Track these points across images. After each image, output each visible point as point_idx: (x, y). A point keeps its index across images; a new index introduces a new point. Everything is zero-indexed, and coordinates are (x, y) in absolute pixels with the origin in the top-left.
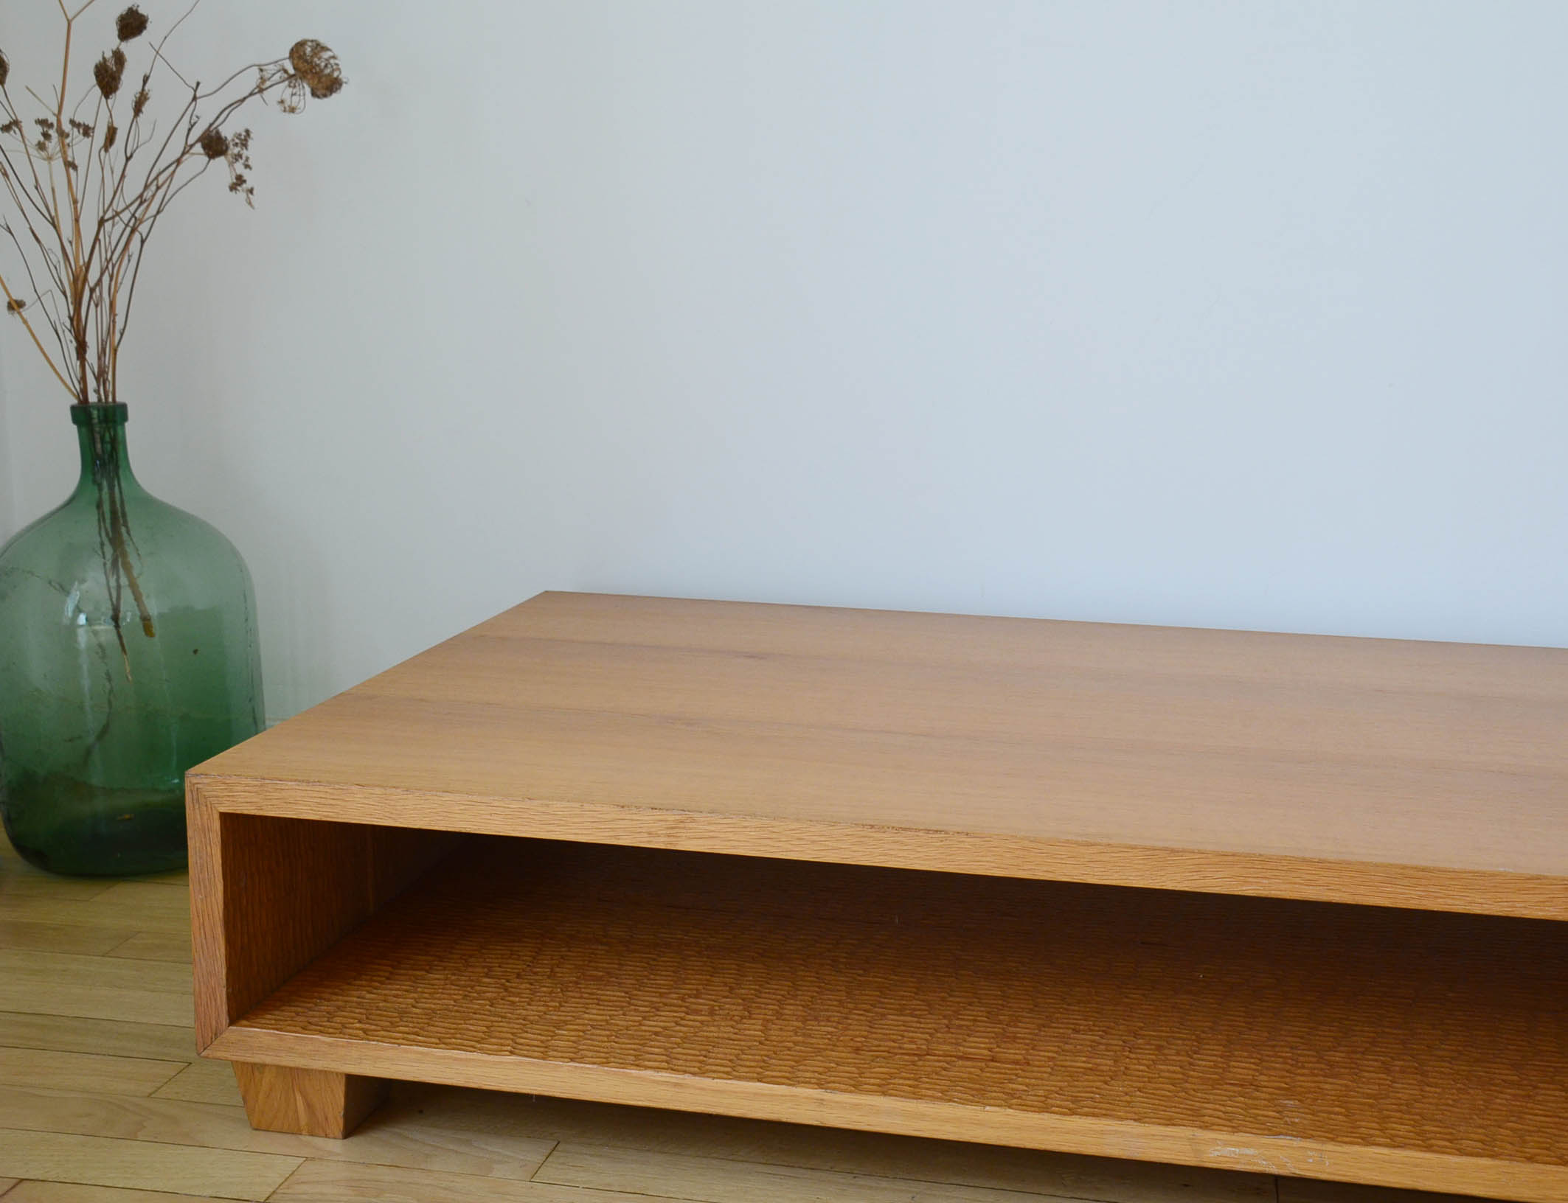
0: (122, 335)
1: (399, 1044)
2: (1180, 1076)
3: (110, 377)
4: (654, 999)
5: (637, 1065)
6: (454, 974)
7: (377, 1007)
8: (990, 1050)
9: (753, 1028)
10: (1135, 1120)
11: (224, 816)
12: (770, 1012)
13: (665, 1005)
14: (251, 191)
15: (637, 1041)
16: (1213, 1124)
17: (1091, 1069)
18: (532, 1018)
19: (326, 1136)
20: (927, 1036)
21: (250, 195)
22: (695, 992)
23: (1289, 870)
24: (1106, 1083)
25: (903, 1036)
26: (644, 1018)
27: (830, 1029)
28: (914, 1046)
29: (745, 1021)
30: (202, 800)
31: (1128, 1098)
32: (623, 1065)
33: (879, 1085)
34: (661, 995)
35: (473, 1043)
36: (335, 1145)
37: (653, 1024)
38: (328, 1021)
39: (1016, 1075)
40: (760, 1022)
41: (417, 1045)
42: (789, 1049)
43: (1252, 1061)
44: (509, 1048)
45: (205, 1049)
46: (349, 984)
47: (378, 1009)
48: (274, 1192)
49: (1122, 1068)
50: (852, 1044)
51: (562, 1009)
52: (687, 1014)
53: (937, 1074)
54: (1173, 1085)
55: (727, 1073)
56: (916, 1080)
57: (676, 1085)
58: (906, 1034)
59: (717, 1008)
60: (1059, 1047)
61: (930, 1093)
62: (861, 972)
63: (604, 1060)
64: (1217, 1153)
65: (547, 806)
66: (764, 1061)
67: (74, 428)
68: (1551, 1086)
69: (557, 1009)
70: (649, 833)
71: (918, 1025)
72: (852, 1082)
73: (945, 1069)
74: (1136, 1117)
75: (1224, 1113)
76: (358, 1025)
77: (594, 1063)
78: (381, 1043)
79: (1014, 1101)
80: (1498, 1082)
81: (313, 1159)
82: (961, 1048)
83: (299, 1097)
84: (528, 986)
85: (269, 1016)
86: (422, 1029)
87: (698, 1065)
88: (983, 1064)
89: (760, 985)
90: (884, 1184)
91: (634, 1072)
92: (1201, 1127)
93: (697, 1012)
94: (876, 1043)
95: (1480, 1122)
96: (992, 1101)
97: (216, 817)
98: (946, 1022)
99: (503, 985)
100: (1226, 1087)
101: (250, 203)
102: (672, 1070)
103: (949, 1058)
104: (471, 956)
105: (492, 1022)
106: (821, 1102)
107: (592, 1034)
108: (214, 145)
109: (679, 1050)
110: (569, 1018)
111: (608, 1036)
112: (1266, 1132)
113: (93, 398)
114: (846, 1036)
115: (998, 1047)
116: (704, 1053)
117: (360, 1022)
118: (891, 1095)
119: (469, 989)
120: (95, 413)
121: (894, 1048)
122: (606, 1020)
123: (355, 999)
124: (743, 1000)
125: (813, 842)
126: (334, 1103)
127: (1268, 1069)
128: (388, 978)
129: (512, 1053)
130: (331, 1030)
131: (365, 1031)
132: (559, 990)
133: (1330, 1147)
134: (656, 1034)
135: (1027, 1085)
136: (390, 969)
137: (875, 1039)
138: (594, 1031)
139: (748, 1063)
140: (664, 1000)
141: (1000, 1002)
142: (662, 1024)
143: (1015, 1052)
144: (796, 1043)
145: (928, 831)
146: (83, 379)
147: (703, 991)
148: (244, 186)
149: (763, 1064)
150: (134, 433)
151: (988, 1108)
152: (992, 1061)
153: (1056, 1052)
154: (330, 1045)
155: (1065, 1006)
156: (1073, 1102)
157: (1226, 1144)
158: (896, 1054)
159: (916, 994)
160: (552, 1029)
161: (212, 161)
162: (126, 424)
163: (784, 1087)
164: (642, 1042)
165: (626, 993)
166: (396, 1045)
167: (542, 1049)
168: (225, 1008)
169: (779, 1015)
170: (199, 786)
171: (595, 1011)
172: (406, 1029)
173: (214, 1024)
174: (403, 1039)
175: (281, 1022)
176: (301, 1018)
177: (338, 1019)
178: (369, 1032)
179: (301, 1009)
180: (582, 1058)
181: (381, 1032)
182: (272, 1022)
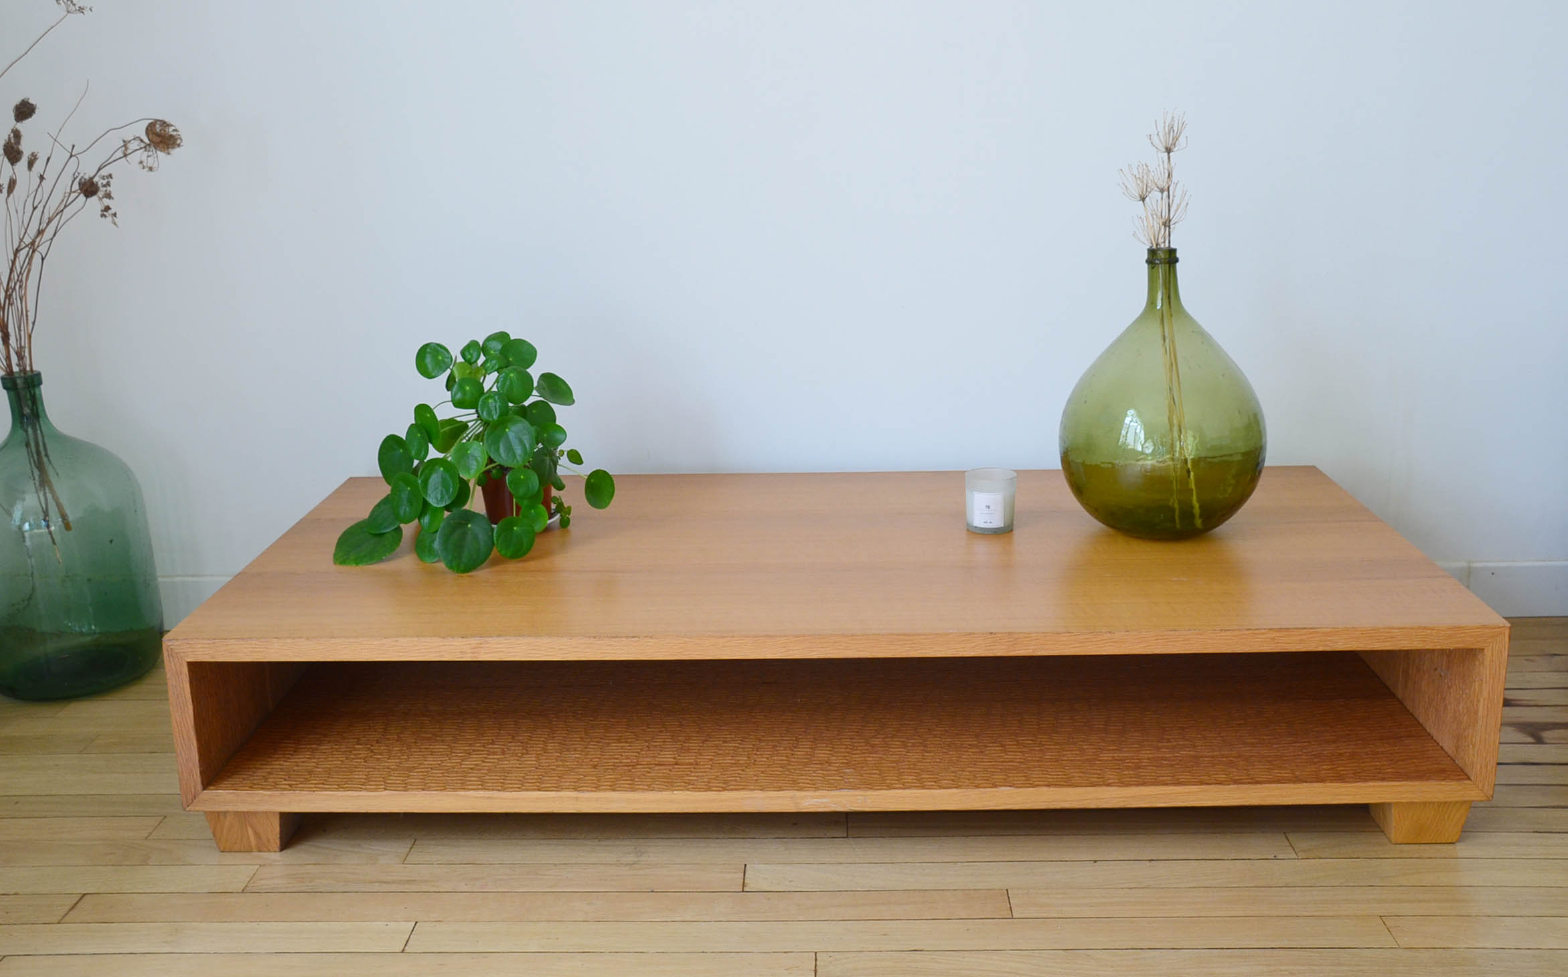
0: (34, 323)
1: (314, 791)
2: (786, 762)
3: (27, 354)
4: (466, 748)
5: (463, 789)
6: (336, 745)
8: (674, 758)
9: (530, 760)
10: (760, 790)
11: (189, 664)
12: (540, 749)
13: (474, 751)
14: (115, 215)
15: (461, 775)
16: (805, 787)
17: (734, 764)
18: (393, 767)
19: (269, 851)
20: (636, 754)
21: (114, 218)
22: (491, 741)
23: (835, 642)
24: (743, 770)
25: (621, 755)
26: (462, 760)
27: (577, 756)
28: (629, 761)
29: (524, 756)
30: (175, 655)
31: (756, 778)
32: (455, 790)
33: (610, 786)
34: (470, 745)
35: (359, 786)
36: (276, 856)
37: (468, 764)
38: (265, 782)
39: (691, 771)
40: (534, 755)
41: (326, 790)
42: (554, 770)
43: (828, 749)
44: (383, 787)
45: (188, 806)
46: (271, 757)
47: (294, 771)
48: (246, 886)
49: (753, 761)
50: (591, 763)
51: (410, 760)
52: (488, 755)
53: (644, 775)
54: (782, 767)
55: (519, 788)
56: (632, 780)
57: (489, 798)
58: (623, 754)
59: (506, 749)
60: (715, 752)
61: (641, 787)
62: (592, 719)
63: (442, 788)
64: (807, 803)
65: (397, 641)
66: (540, 779)
67: (5, 392)
68: (995, 745)
69: (407, 760)
70: (461, 652)
71: (630, 748)
72: (594, 785)
73: (648, 772)
74: (760, 788)
75: (811, 780)
76: (284, 782)
77: (437, 790)
78: (302, 792)
79: (691, 786)
80: (966, 746)
81: (264, 865)
82: (657, 759)
83: (250, 829)
84: (385, 747)
85: (226, 782)
86: (325, 780)
87: (500, 785)
88: (671, 768)
89: (530, 733)
90: (618, 842)
91: (462, 793)
92: (797, 790)
93: (494, 753)
94: (606, 761)
95: (953, 769)
96: (677, 788)
97: (185, 665)
98: (647, 744)
99: (369, 748)
100: (812, 766)
101: (115, 224)
102: (485, 789)
103: (651, 765)
104: (344, 732)
105: (369, 771)
106: (577, 799)
107: (432, 773)
108: (89, 189)
109: (488, 777)
110: (416, 765)
111: (442, 773)
112: (834, 788)
113: (16, 369)
114: (587, 758)
115: (679, 756)
116: (503, 777)
117: (285, 780)
118: (618, 791)
119: (348, 753)
120: (19, 381)
121: (617, 763)
122: (439, 764)
123: (278, 766)
124: (521, 743)
125: (561, 649)
126: (273, 831)
127: (835, 752)
128: (295, 752)
129: (385, 789)
131: (290, 785)
132: (406, 748)
133: (869, 793)
134: (471, 769)
135: (697, 777)
136: (294, 745)
137: (605, 759)
138: (434, 771)
139: (531, 781)
140: (473, 748)
141: (678, 729)
142: (474, 762)
143: (689, 758)
144: (558, 766)
145: (627, 637)
146: (8, 358)
147: (496, 740)
148: (110, 211)
149: (539, 781)
150: (47, 391)
151: (675, 792)
152: (676, 764)
153: (713, 756)
154: (270, 796)
155: (718, 727)
156: (724, 783)
157: (813, 797)
158: (618, 766)
159: (627, 729)
160: (407, 772)
161: (88, 200)
162: (42, 387)
163: (554, 792)
164: (464, 775)
165: (448, 745)
167: (404, 785)
168: (199, 780)
169: (545, 750)
170: (172, 647)
171: (431, 759)
172: (315, 782)
173: (193, 790)
174: (315, 788)
175: (235, 785)
176: (247, 782)
177: (271, 780)
178: (293, 786)
179: (245, 776)
180: (429, 788)
181: (300, 785)
182: (229, 786)
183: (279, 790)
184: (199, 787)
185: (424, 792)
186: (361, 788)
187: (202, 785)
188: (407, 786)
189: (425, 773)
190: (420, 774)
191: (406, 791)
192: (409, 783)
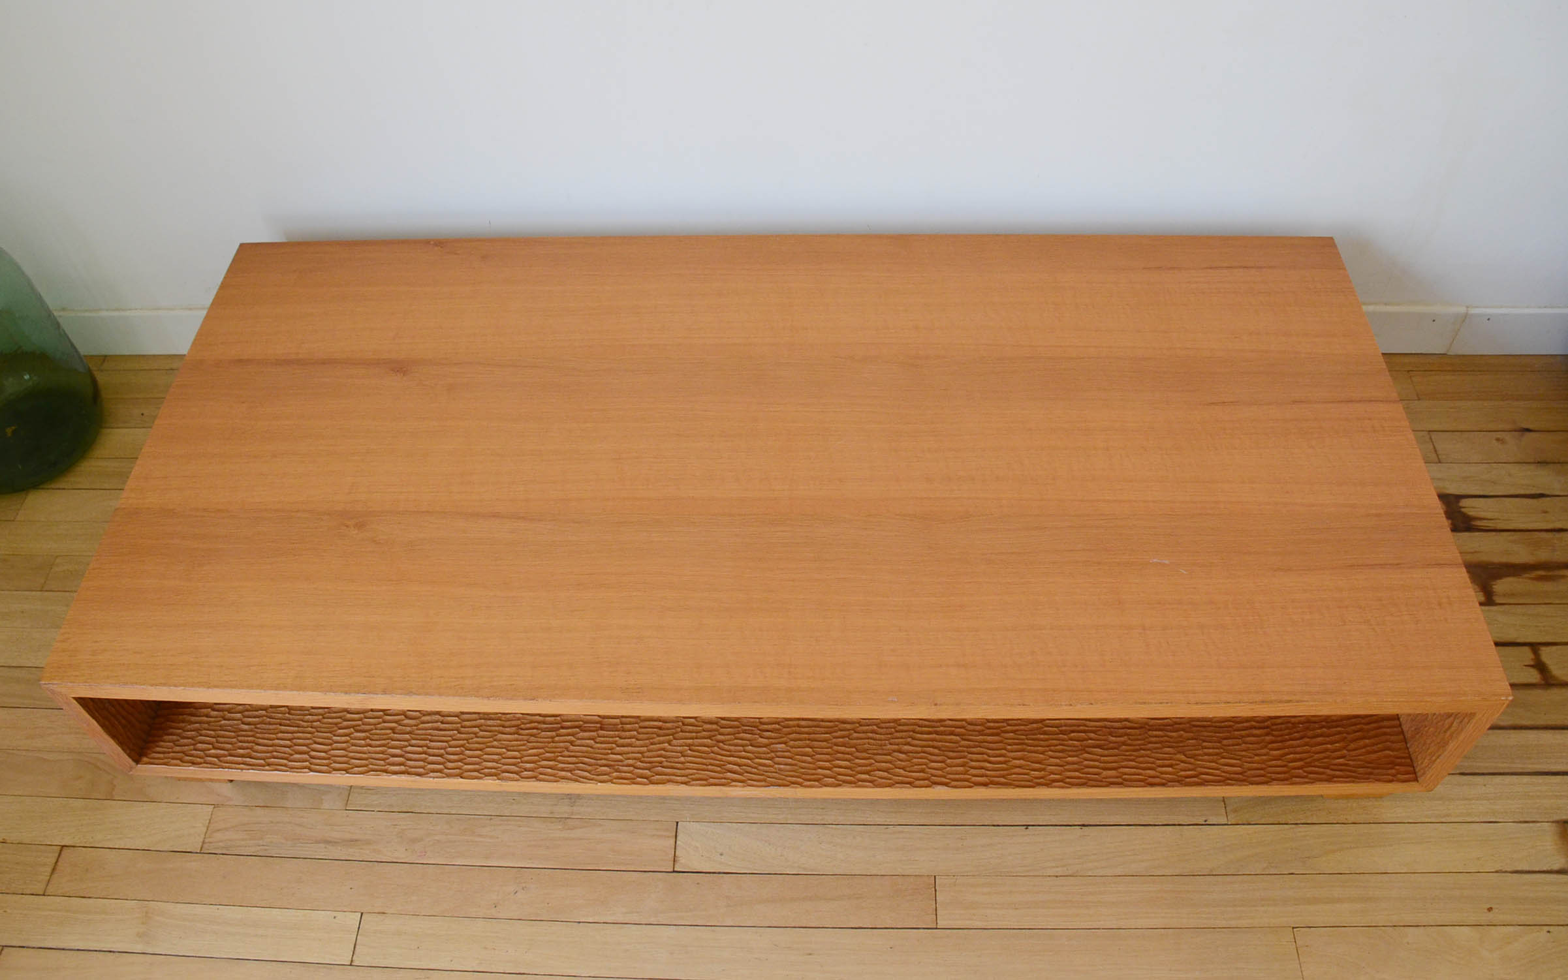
1: (242, 769)
5: (387, 771)
7: (220, 726)
10: (686, 784)
11: (75, 698)
15: (383, 742)
16: (732, 781)
17: (660, 729)
18: (315, 724)
24: (669, 743)
30: (60, 695)
31: (683, 759)
32: (379, 770)
33: (533, 769)
35: (285, 761)
36: (227, 789)
39: (614, 742)
41: (253, 768)
44: (306, 763)
45: (129, 774)
47: (221, 728)
48: (204, 842)
53: (567, 749)
54: (710, 738)
55: (442, 771)
56: (555, 759)
61: (565, 773)
63: (366, 767)
64: (736, 793)
66: (462, 754)
72: (517, 769)
73: (572, 744)
74: (686, 779)
75: (740, 765)
77: (361, 772)
79: (615, 774)
81: (218, 806)
85: (158, 749)
87: (422, 763)
88: (594, 734)
91: (386, 776)
92: (725, 784)
96: (602, 777)
102: (409, 772)
103: (574, 730)
112: (763, 783)
116: (425, 749)
117: (213, 747)
118: (541, 779)
122: (360, 720)
123: (205, 719)
129: (311, 770)
131: (217, 756)
134: (393, 729)
135: (622, 755)
139: (453, 757)
149: (462, 757)
151: (599, 785)
152: (602, 729)
154: (201, 771)
156: (650, 769)
157: (741, 791)
158: (541, 730)
163: (476, 780)
166: (239, 771)
167: (325, 761)
168: (128, 759)
172: (241, 751)
173: (127, 765)
174: (243, 764)
175: (166, 755)
176: (178, 749)
177: (200, 746)
178: (221, 759)
179: (175, 738)
180: (352, 768)
181: (229, 758)
182: (161, 756)
183: (209, 766)
184: (133, 764)
185: (347, 775)
186: (285, 765)
187: (134, 760)
188: (331, 764)
189: (348, 738)
190: (343, 739)
191: (329, 772)
192: (333, 758)
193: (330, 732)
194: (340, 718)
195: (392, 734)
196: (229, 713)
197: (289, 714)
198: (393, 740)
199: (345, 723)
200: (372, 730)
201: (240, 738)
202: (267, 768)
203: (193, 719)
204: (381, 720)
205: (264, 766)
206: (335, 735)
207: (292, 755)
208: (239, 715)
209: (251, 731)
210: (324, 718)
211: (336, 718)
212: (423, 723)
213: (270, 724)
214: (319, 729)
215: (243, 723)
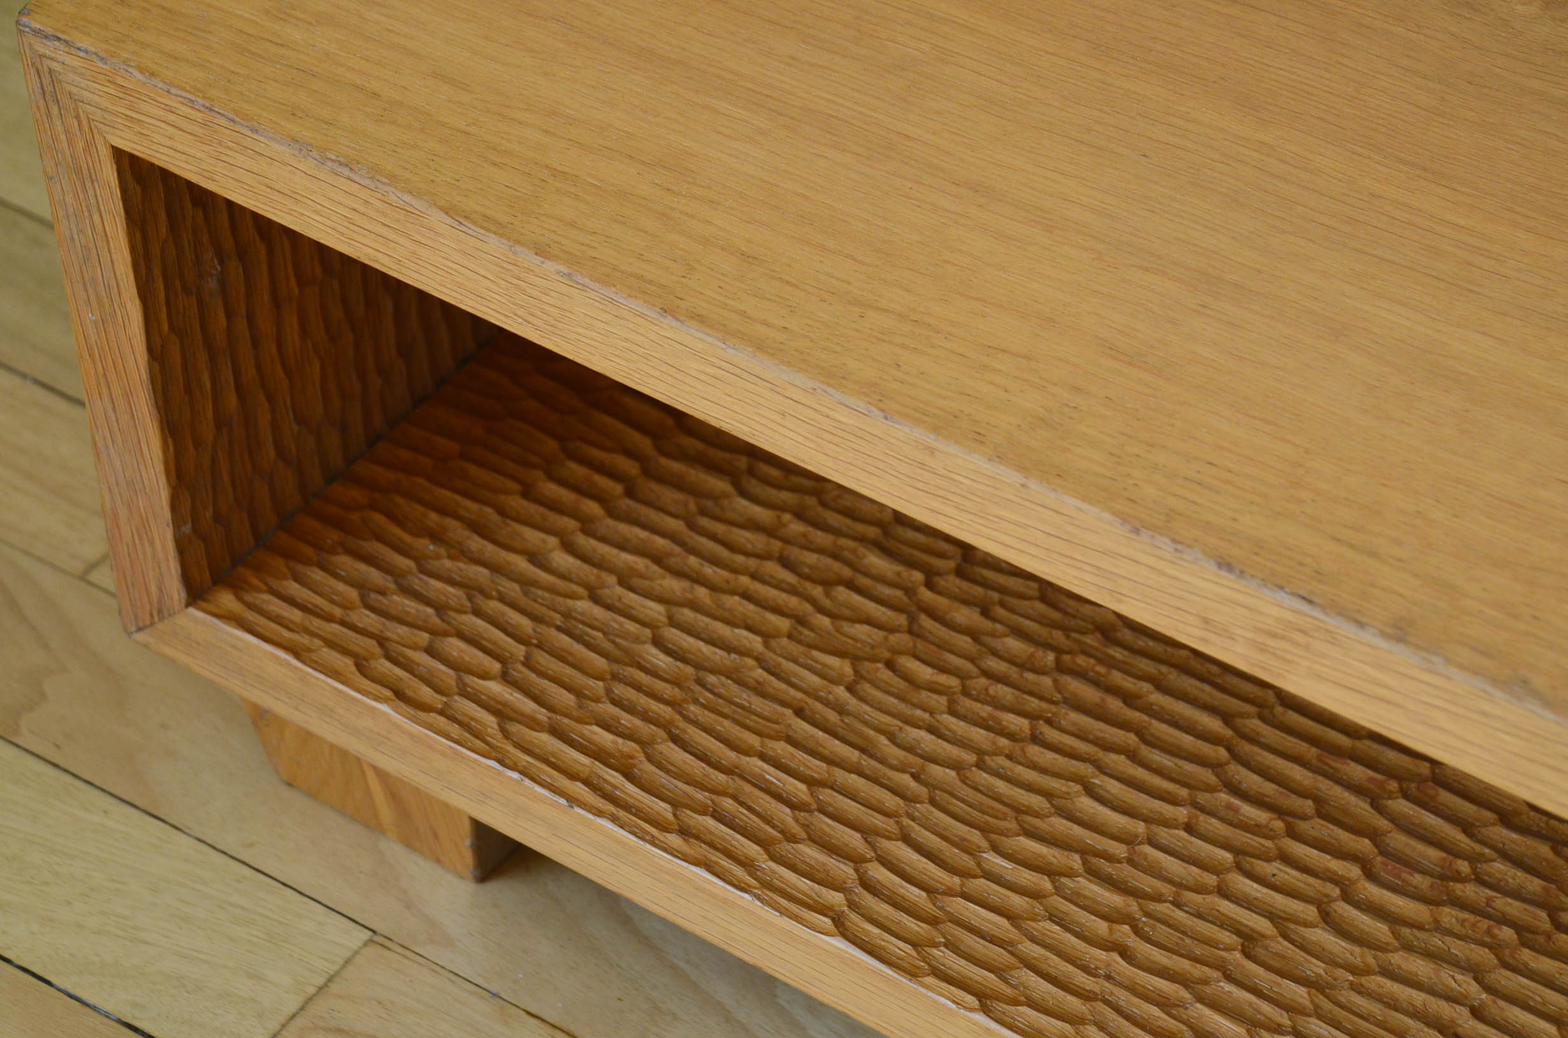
1: (572, 800)
4: (1298, 773)
7: (567, 615)
15: (1183, 965)
18: (937, 771)
35: (753, 850)
38: (429, 648)
41: (614, 819)
45: (139, 629)
46: (527, 493)
47: (569, 627)
59: (1464, 867)
78: (528, 782)
83: (371, 774)
85: (294, 588)
99: (909, 591)
105: (830, 761)
107: (1074, 898)
110: (1036, 801)
111: (1114, 918)
122: (1128, 840)
123: (521, 564)
129: (841, 928)
130: (426, 693)
131: (502, 713)
132: (1051, 657)
134: (1249, 940)
138: (1085, 885)
142: (1280, 901)
160: (975, 837)
164: (1198, 971)
165: (1227, 718)
166: (563, 801)
167: (923, 932)
171: (1114, 787)
172: (605, 738)
173: (153, 589)
174: (587, 783)
175: (316, 623)
176: (367, 619)
177: (455, 647)
178: (514, 728)
179: (375, 576)
180: (1015, 1002)
181: (545, 737)
182: (296, 615)
183: (454, 730)
184: (176, 590)
185: (980, 1018)
186: (747, 864)
187: (187, 579)
188: (936, 945)
189: (1046, 884)
190: (1026, 877)
191: (912, 973)
192: (949, 927)
193: (984, 830)
194: (1048, 795)
195: (1238, 955)
196: (622, 583)
197: (850, 689)
198: (1229, 978)
199: (1060, 825)
200: (1159, 898)
201: (619, 690)
202: (674, 840)
203: (476, 543)
204: (1211, 880)
205: (664, 828)
206: (996, 849)
207: (792, 839)
208: (654, 610)
209: (675, 682)
210: (981, 765)
211: (1030, 788)
212: (1388, 973)
213: (759, 690)
214: (939, 795)
215: (658, 642)
